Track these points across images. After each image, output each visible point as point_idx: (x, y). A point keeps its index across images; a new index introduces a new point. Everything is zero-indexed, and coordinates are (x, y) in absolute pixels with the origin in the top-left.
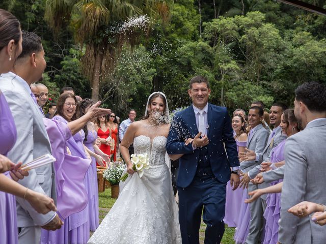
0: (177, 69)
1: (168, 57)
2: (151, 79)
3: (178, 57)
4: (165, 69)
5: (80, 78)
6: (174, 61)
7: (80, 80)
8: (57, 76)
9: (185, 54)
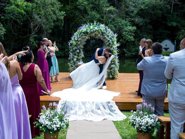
0: (78, 13)
1: (73, 6)
2: (62, 18)
3: (78, 5)
4: (71, 13)
5: (18, 18)
6: (76, 8)
7: (18, 20)
8: (2, 17)
9: (82, 3)
